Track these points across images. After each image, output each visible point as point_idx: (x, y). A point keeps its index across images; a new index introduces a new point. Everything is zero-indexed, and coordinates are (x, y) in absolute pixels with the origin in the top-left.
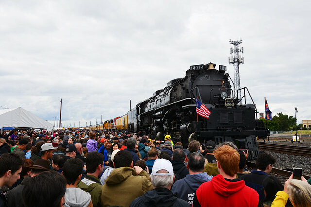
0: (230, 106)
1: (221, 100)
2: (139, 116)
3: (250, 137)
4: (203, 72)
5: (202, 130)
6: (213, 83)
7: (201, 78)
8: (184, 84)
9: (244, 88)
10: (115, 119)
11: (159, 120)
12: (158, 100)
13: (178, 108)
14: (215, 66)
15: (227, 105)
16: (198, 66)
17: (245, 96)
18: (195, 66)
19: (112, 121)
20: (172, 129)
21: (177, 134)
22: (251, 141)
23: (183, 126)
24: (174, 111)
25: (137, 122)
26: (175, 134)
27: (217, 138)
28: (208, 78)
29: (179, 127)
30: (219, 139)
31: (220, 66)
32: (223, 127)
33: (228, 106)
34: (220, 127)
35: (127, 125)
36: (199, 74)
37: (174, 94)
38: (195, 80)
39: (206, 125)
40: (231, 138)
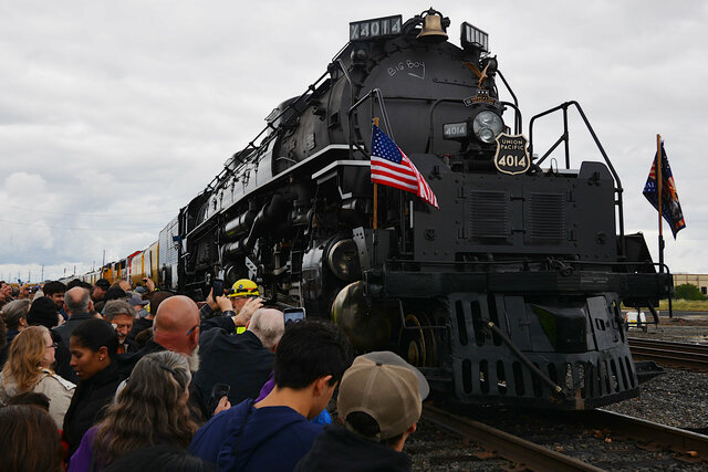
0: (513, 168)
1: (471, 146)
2: (184, 242)
3: (601, 299)
4: (398, 49)
5: (394, 266)
6: (436, 92)
7: (391, 72)
8: (324, 101)
9: (565, 106)
10: (131, 257)
11: (235, 246)
12: (235, 180)
13: (298, 190)
14: (445, 23)
15: (502, 162)
16: (380, 20)
17: (565, 137)
18: (370, 22)
19: (122, 264)
20: (276, 272)
21: (292, 293)
22: (605, 317)
23: (312, 257)
24: (285, 208)
25: (181, 261)
26: (286, 292)
27: (459, 305)
28: (418, 71)
29: (298, 260)
30: (467, 306)
31: (465, 24)
32: (482, 256)
33: (506, 167)
34: (470, 255)
35: (155, 273)
36: (385, 55)
37: (289, 145)
38: (366, 75)
39: (410, 247)
40: (521, 299)
